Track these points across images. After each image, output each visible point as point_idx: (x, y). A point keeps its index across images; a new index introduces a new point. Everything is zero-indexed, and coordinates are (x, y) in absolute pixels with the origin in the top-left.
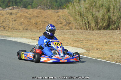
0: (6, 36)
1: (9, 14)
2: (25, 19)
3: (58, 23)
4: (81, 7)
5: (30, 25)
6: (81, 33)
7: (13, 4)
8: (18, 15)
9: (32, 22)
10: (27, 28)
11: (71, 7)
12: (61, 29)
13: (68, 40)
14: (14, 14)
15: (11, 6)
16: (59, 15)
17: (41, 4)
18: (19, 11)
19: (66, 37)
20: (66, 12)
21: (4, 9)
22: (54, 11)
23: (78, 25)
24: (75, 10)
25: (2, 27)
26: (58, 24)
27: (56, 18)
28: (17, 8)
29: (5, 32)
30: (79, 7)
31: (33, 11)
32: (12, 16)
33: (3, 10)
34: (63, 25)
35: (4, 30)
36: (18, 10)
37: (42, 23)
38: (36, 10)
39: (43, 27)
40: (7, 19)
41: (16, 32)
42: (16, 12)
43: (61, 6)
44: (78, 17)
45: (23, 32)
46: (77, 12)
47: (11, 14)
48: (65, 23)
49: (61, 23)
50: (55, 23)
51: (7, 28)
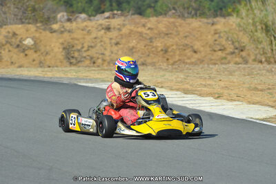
0: (96, 80)
1: (103, 29)
2: (140, 40)
3: (216, 49)
4: (266, 11)
5: (151, 55)
6: (268, 71)
7: (111, 5)
8: (125, 31)
9: (156, 47)
10: (145, 61)
11: (244, 12)
12: (222, 64)
13: (239, 89)
14: (114, 28)
15: (108, 12)
16: (219, 31)
17: (176, 7)
18: (126, 22)
19: (235, 80)
20: (233, 22)
21: (92, 18)
22: (205, 20)
23: (262, 53)
24: (253, 19)
25: (87, 59)
26: (215, 51)
27: (210, 37)
28: (122, 15)
29: (95, 70)
30: (262, 11)
31: (157, 21)
32: (110, 34)
33: (90, 20)
34: (226, 52)
35: (92, 65)
36: (124, 21)
37: (179, 49)
38: (165, 19)
39: (180, 58)
40: (98, 40)
42: (119, 25)
43: (221, 9)
44: (260, 35)
46: (258, 24)
47: (108, 29)
48: (231, 48)
49: (222, 48)
50: (208, 49)
51: (100, 61)
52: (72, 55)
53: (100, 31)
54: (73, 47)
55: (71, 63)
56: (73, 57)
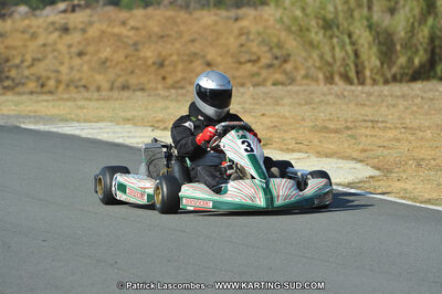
1: (56, 29)
2: (118, 47)
3: (243, 60)
5: (137, 71)
8: (93, 32)
9: (145, 59)
10: (127, 81)
12: (254, 86)
14: (75, 28)
16: (245, 31)
18: (95, 18)
20: (270, 15)
21: (38, 12)
22: (223, 13)
23: (318, 65)
24: (303, 9)
25: (31, 80)
27: (232, 40)
28: (87, 6)
29: (47, 101)
31: (145, 15)
32: (67, 39)
33: (35, 16)
34: (260, 65)
35: (39, 89)
36: (91, 16)
37: (183, 61)
38: (158, 12)
39: (184, 75)
40: (49, 49)
41: (90, 100)
42: (82, 22)
44: (317, 36)
45: (117, 99)
47: (65, 30)
48: (267, 58)
49: (254, 58)
50: (230, 60)
51: (52, 83)
52: (7, 74)
53: (51, 33)
54: (7, 60)
55: (5, 88)
56: (7, 78)
